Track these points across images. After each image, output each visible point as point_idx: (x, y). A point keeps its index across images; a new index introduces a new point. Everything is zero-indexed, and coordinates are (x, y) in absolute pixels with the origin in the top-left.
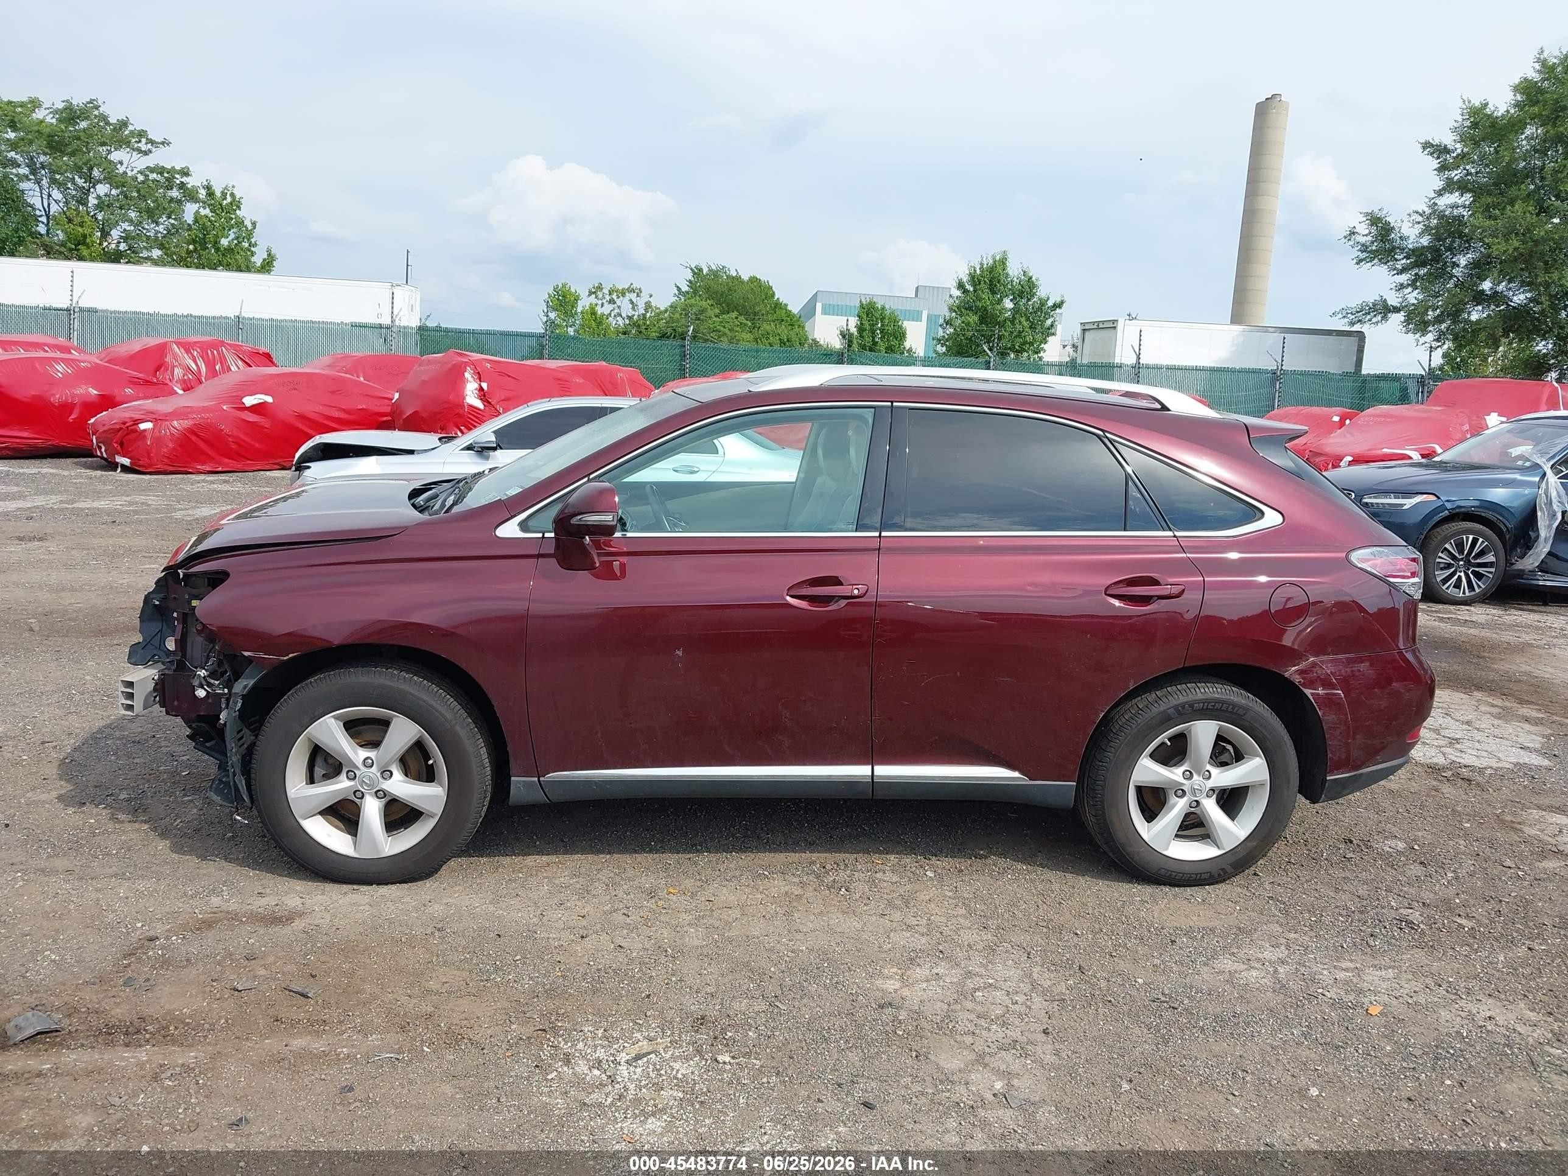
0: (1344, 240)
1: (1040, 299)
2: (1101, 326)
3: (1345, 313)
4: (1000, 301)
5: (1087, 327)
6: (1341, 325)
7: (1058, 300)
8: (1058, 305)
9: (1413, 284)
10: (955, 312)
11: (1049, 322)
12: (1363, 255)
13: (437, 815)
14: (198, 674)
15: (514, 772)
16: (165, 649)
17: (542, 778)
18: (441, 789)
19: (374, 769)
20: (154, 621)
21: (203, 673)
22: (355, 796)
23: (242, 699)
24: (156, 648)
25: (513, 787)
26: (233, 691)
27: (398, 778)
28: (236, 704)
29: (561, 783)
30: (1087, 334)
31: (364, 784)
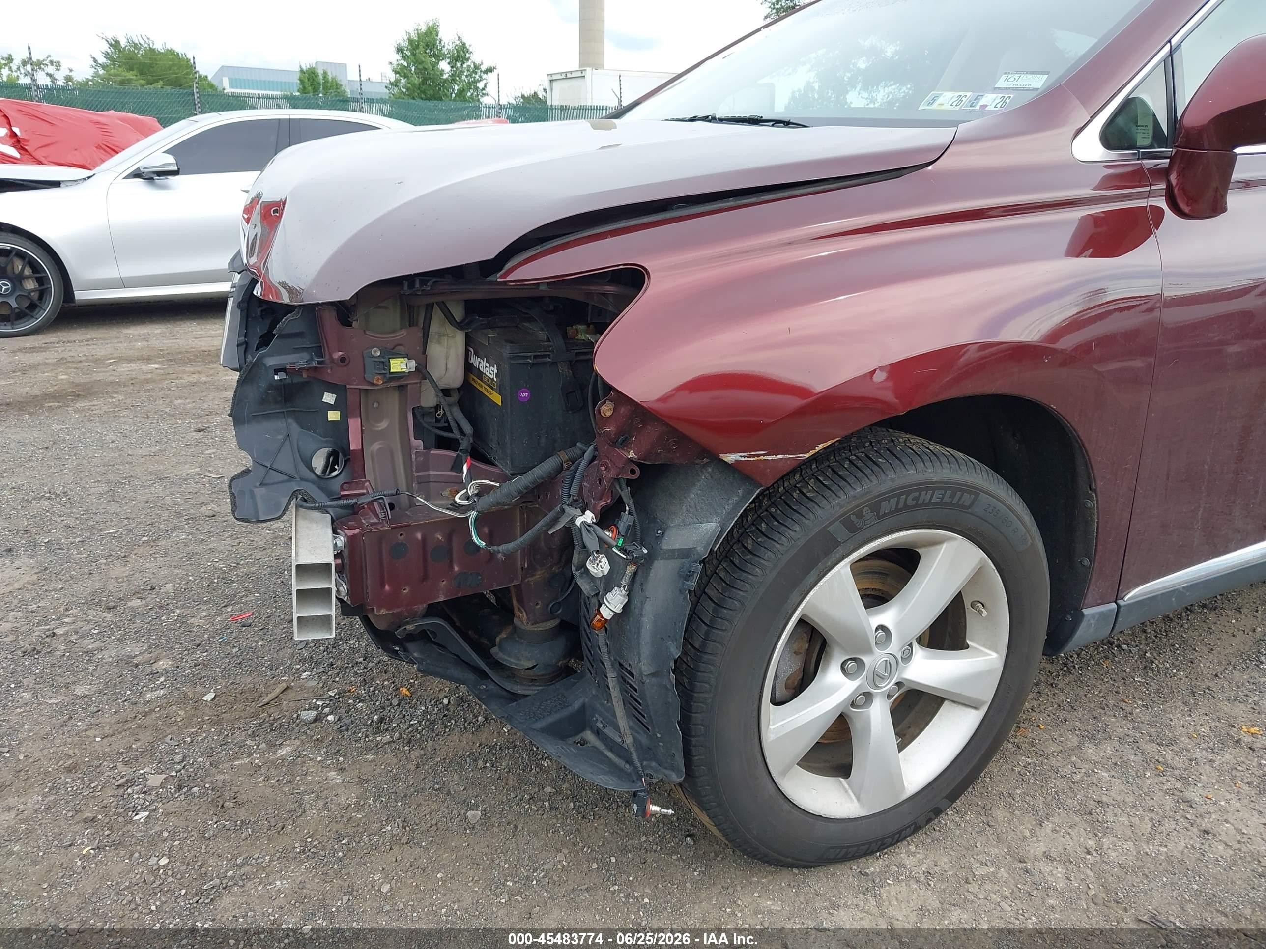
1: (474, 64)
2: (569, 76)
4: (437, 64)
5: (554, 78)
11: (480, 85)
13: (986, 702)
14: (578, 522)
15: (1089, 598)
16: (313, 476)
17: (1121, 602)
18: (994, 655)
19: (895, 647)
20: (268, 417)
21: (589, 517)
22: (853, 705)
23: (703, 562)
24: (292, 478)
25: (1083, 625)
26: (665, 547)
27: (919, 653)
28: (688, 576)
29: (1140, 604)
30: (554, 84)
31: (876, 678)
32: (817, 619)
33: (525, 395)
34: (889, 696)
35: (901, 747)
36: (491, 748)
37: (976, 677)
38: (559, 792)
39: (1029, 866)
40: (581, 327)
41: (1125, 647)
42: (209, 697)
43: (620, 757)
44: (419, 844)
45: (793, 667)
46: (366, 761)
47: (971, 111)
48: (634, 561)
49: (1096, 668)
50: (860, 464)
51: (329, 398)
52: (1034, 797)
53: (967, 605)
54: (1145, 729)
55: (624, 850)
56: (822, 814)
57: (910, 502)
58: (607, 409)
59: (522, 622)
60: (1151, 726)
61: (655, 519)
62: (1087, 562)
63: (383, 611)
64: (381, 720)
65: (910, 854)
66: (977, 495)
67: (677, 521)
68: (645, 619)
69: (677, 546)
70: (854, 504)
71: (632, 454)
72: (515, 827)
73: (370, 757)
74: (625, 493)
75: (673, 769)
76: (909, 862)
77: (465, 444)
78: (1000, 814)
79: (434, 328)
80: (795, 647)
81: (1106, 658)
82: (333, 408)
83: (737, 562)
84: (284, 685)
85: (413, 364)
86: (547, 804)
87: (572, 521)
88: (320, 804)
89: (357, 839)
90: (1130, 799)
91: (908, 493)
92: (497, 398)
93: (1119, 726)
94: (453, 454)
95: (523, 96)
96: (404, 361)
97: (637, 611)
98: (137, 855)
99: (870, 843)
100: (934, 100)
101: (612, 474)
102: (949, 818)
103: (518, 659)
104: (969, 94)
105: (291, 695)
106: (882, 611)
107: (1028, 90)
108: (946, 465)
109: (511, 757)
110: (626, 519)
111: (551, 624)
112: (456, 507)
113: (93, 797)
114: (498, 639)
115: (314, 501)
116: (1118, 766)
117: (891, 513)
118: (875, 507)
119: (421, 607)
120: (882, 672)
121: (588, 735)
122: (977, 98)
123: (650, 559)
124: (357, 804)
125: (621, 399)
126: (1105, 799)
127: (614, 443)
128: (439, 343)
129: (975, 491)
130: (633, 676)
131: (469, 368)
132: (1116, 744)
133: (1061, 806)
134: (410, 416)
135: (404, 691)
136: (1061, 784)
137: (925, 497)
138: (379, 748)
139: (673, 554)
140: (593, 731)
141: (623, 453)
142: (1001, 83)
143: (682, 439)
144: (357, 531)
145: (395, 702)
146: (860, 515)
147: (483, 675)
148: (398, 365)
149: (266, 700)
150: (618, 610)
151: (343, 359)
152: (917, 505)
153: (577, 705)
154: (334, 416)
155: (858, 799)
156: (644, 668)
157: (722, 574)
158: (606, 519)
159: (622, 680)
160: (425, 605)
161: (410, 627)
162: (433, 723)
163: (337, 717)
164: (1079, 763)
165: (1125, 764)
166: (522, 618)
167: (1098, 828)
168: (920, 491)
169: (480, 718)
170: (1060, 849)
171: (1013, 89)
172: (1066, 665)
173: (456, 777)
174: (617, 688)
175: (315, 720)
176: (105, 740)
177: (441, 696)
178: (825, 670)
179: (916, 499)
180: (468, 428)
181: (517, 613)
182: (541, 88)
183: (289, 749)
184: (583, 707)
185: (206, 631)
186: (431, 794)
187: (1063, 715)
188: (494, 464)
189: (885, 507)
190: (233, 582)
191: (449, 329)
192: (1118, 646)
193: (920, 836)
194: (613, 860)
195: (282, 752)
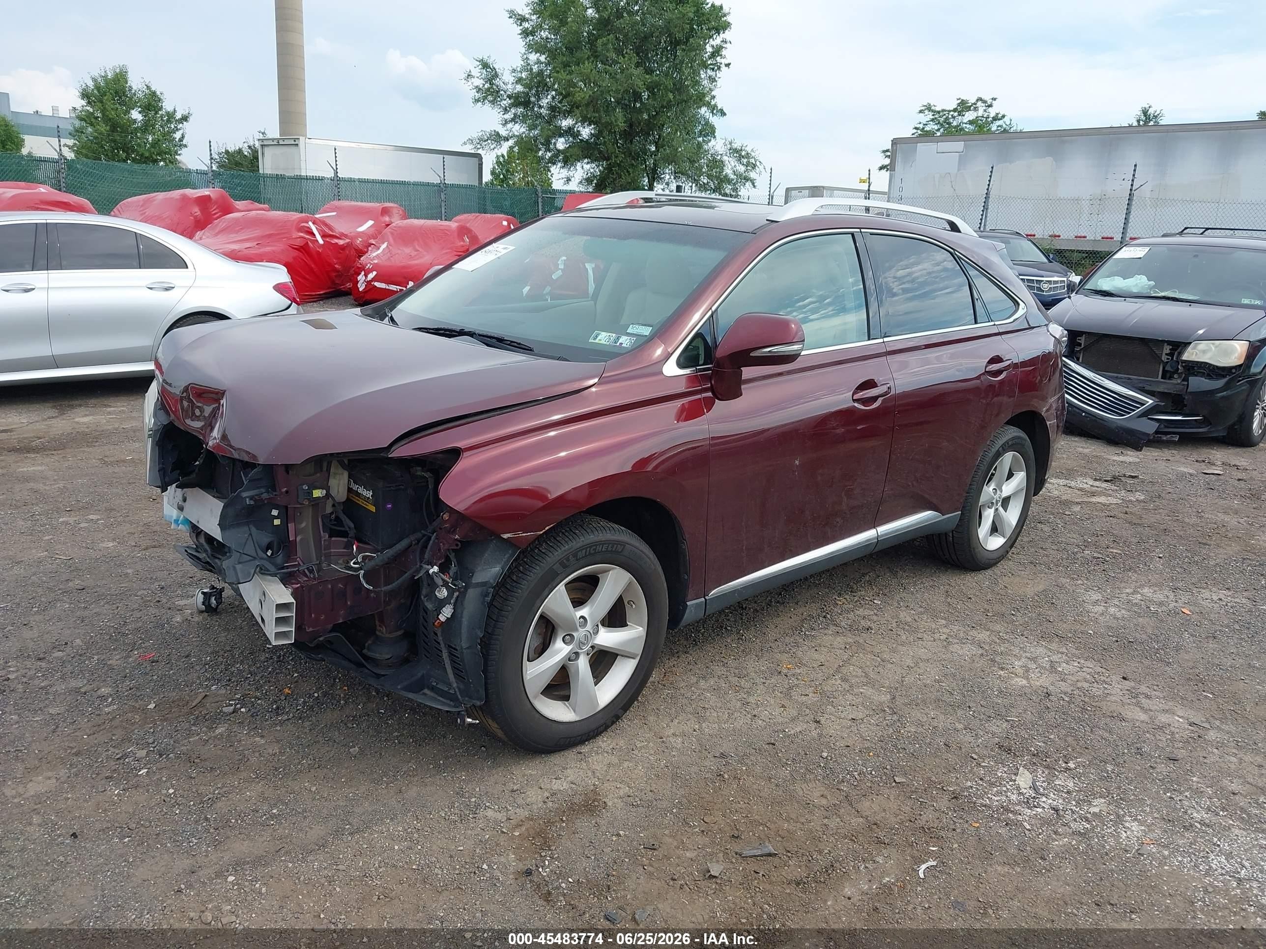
0: (464, 81)
1: (168, 113)
2: (281, 142)
3: (471, 141)
4: (127, 112)
5: (265, 143)
6: (468, 149)
7: (186, 113)
8: (185, 118)
9: (513, 120)
10: (85, 121)
11: (178, 135)
12: (478, 95)
13: (638, 655)
14: (431, 571)
15: (689, 597)
16: (266, 556)
17: (707, 597)
18: (641, 629)
19: (589, 627)
20: (239, 525)
21: (436, 569)
22: (569, 660)
23: (494, 587)
24: (255, 558)
25: (687, 611)
26: (474, 582)
27: (602, 630)
28: (487, 595)
29: (718, 598)
30: (266, 149)
31: (581, 644)
32: (550, 614)
33: (390, 506)
34: (588, 654)
35: (596, 684)
36: (354, 717)
37: (632, 641)
38: (402, 735)
39: (664, 739)
40: (419, 468)
41: (729, 628)
42: (152, 706)
43: (447, 699)
44: (326, 767)
45: (537, 643)
46: (277, 730)
47: (615, 346)
48: (458, 590)
49: (712, 641)
50: (567, 534)
51: (275, 512)
52: (670, 709)
53: (626, 603)
54: (732, 670)
55: (447, 758)
56: (556, 719)
57: (592, 552)
58: (446, 517)
59: (382, 633)
60: (736, 669)
61: (467, 568)
62: (686, 577)
63: (311, 629)
64: (278, 708)
65: (603, 741)
66: (625, 546)
67: (479, 569)
68: (464, 619)
69: (480, 581)
70: (566, 553)
71: (457, 537)
72: (381, 754)
73: (278, 728)
74: (452, 556)
75: (478, 699)
76: (603, 745)
77: (352, 533)
78: (652, 718)
79: (332, 470)
80: (539, 631)
81: (718, 635)
82: (276, 517)
83: (508, 587)
84: (204, 694)
85: (325, 492)
86: (396, 741)
87: (428, 571)
88: (257, 754)
89: (288, 768)
90: (719, 705)
91: (590, 547)
92: (373, 509)
93: (719, 670)
94: (345, 540)
95: (227, 152)
96: (320, 491)
97: (459, 616)
98: (151, 790)
99: (582, 735)
100: (597, 337)
101: (446, 547)
102: (624, 723)
103: (381, 654)
104: (614, 335)
105: (209, 700)
106: (582, 609)
107: (643, 336)
108: (608, 531)
109: (368, 721)
110: (453, 568)
111: (400, 633)
112: (351, 568)
113: (103, 766)
114: (367, 645)
115: (268, 570)
116: (716, 690)
117: (583, 557)
118: (575, 555)
119: (330, 626)
120: (583, 640)
121: (426, 691)
122: (618, 338)
123: (466, 588)
124: (280, 752)
125: (451, 510)
126: (706, 706)
127: (449, 532)
128: (334, 478)
129: (623, 544)
130: (457, 650)
131: (350, 490)
132: (716, 679)
133: (683, 711)
134: (320, 520)
135: (287, 690)
136: (685, 701)
137: (599, 548)
138: (281, 723)
139: (478, 585)
140: (428, 688)
141: (451, 536)
142: (630, 330)
143: (482, 528)
144: (299, 585)
145: (283, 698)
146: (568, 560)
147: (359, 665)
148: (317, 493)
149: (194, 704)
150: (449, 616)
151: (287, 492)
152: (595, 553)
153: (420, 675)
154: (277, 522)
155: (574, 711)
156: (463, 645)
157: (501, 594)
158: (444, 569)
159: (451, 654)
160: (332, 625)
161: (321, 639)
162: (312, 707)
163: (248, 709)
164: (696, 690)
165: (719, 688)
166: (382, 631)
167: (700, 718)
168: (596, 545)
169: (342, 702)
170: (681, 731)
171: (636, 335)
172: (694, 640)
173: (336, 733)
174: (448, 658)
175: (233, 712)
176: (91, 737)
177: (311, 692)
178: (554, 643)
179: (595, 549)
180: (352, 525)
181: (378, 628)
182: (246, 145)
183: (223, 729)
184: (423, 676)
185: (125, 668)
186: (324, 743)
187: (690, 667)
188: (369, 544)
189: (580, 555)
190: (127, 634)
191: (341, 470)
192: (726, 628)
193: (609, 732)
194: (441, 762)
195: (218, 731)
